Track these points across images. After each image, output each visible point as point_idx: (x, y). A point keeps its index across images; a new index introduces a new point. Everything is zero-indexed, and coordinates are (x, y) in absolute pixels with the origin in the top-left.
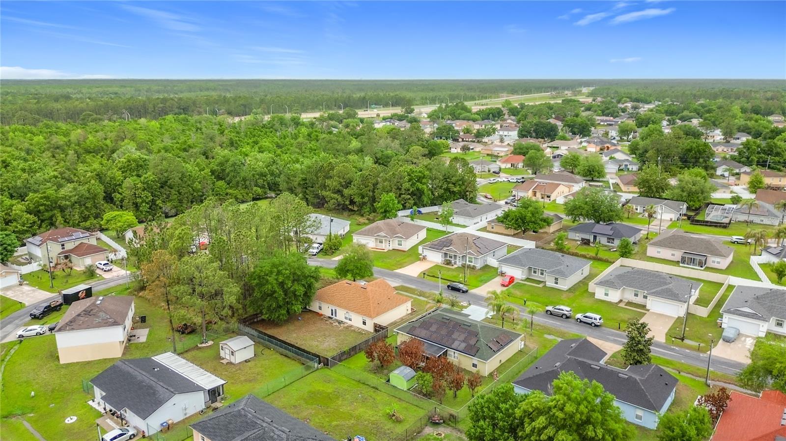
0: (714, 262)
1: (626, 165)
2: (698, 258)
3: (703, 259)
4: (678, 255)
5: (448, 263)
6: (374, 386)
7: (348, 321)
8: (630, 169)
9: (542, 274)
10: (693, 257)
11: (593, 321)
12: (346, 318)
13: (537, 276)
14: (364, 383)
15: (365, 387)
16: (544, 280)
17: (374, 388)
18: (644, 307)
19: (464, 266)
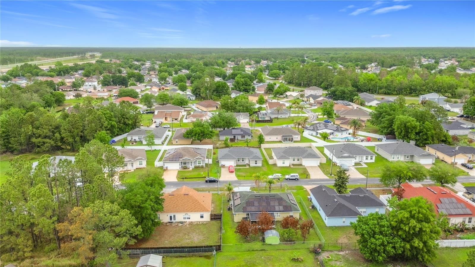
0: (295, 138)
1: (189, 97)
2: (288, 137)
3: (291, 137)
4: (279, 138)
5: (185, 168)
6: (261, 249)
7: (187, 220)
8: (192, 99)
9: (243, 161)
10: (286, 137)
11: (296, 177)
12: (184, 218)
13: (241, 162)
14: (253, 250)
15: (256, 252)
16: (245, 164)
17: (262, 250)
18: (301, 165)
19: (196, 168)
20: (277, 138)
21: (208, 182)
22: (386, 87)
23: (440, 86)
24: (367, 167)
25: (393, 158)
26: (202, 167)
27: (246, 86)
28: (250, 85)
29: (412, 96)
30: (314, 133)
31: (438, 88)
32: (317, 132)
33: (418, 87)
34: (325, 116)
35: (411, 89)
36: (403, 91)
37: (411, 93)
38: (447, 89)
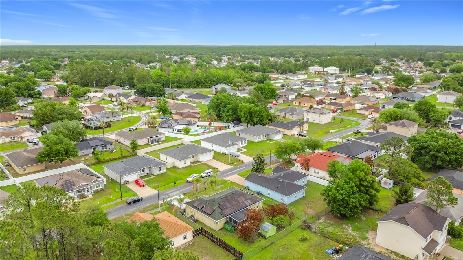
0: (161, 138)
4: (146, 141)
6: (269, 244)
9: (143, 171)
11: (211, 173)
13: (141, 174)
14: (266, 247)
15: (269, 247)
16: (146, 174)
17: (271, 244)
18: (197, 162)
19: (96, 192)
20: (143, 142)
21: (132, 203)
22: (177, 82)
23: (218, 78)
24: (247, 150)
25: (258, 139)
26: (102, 190)
27: (30, 90)
28: (33, 90)
29: (200, 88)
30: (171, 130)
31: (217, 80)
32: (173, 129)
33: (203, 80)
34: (161, 113)
35: (197, 82)
36: (192, 83)
37: (198, 85)
38: (222, 80)
